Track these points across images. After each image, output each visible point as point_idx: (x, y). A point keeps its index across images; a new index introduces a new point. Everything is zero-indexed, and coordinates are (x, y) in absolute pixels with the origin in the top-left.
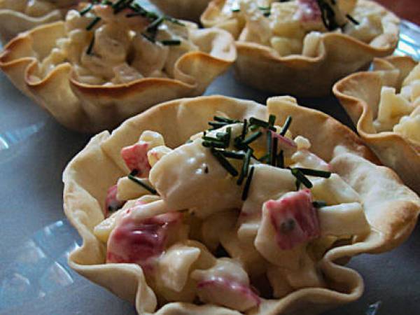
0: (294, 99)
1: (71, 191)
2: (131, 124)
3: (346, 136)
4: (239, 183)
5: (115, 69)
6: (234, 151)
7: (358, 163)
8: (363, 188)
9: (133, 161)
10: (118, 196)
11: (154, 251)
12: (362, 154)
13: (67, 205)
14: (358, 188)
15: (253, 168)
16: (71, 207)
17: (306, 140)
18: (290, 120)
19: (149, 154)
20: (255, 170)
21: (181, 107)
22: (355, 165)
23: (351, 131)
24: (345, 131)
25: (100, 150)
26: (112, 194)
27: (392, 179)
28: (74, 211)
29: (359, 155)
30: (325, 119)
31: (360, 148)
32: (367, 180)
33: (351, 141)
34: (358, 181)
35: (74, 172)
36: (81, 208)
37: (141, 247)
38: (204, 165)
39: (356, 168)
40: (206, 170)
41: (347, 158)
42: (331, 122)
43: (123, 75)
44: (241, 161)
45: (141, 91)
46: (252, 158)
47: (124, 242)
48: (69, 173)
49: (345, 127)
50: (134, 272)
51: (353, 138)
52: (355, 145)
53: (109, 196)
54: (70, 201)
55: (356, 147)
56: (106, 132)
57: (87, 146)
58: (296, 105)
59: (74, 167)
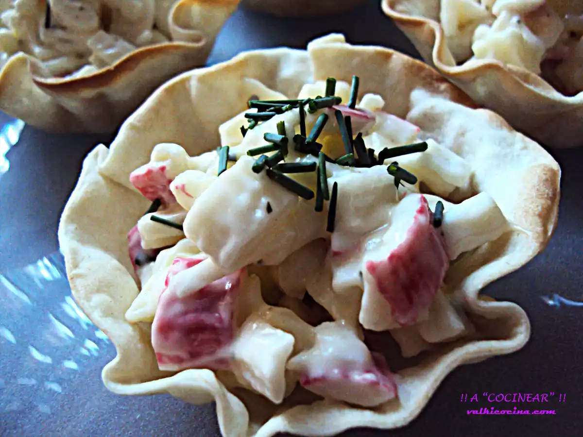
0: (341, 36)
1: (76, 266)
2: (133, 127)
3: (423, 74)
4: (319, 208)
5: (90, 42)
6: (298, 160)
7: (451, 113)
8: (466, 148)
9: (150, 190)
10: (143, 244)
11: (222, 338)
12: (448, 95)
13: (77, 291)
14: (458, 150)
15: (336, 184)
16: (82, 293)
17: (378, 98)
18: (357, 80)
19: (172, 187)
20: (339, 187)
21: (194, 84)
22: (446, 117)
23: (427, 66)
24: (421, 69)
25: (100, 179)
26: (134, 238)
27: (502, 128)
28: (88, 299)
29: (445, 98)
30: (388, 56)
31: (443, 86)
32: (468, 135)
33: (429, 79)
34: (456, 139)
35: (72, 227)
36: (98, 291)
37: (201, 336)
38: (264, 201)
39: (449, 120)
40: (269, 209)
41: (432, 108)
42: (399, 59)
43: (102, 50)
44: (314, 174)
45: (132, 69)
46: (328, 164)
47: (175, 335)
48: (66, 233)
49: (418, 62)
50: (203, 385)
51: (431, 75)
52: (436, 84)
53: (131, 243)
54: (79, 282)
55: (438, 87)
56: (101, 147)
57: (81, 179)
58: (348, 46)
59: (71, 220)
